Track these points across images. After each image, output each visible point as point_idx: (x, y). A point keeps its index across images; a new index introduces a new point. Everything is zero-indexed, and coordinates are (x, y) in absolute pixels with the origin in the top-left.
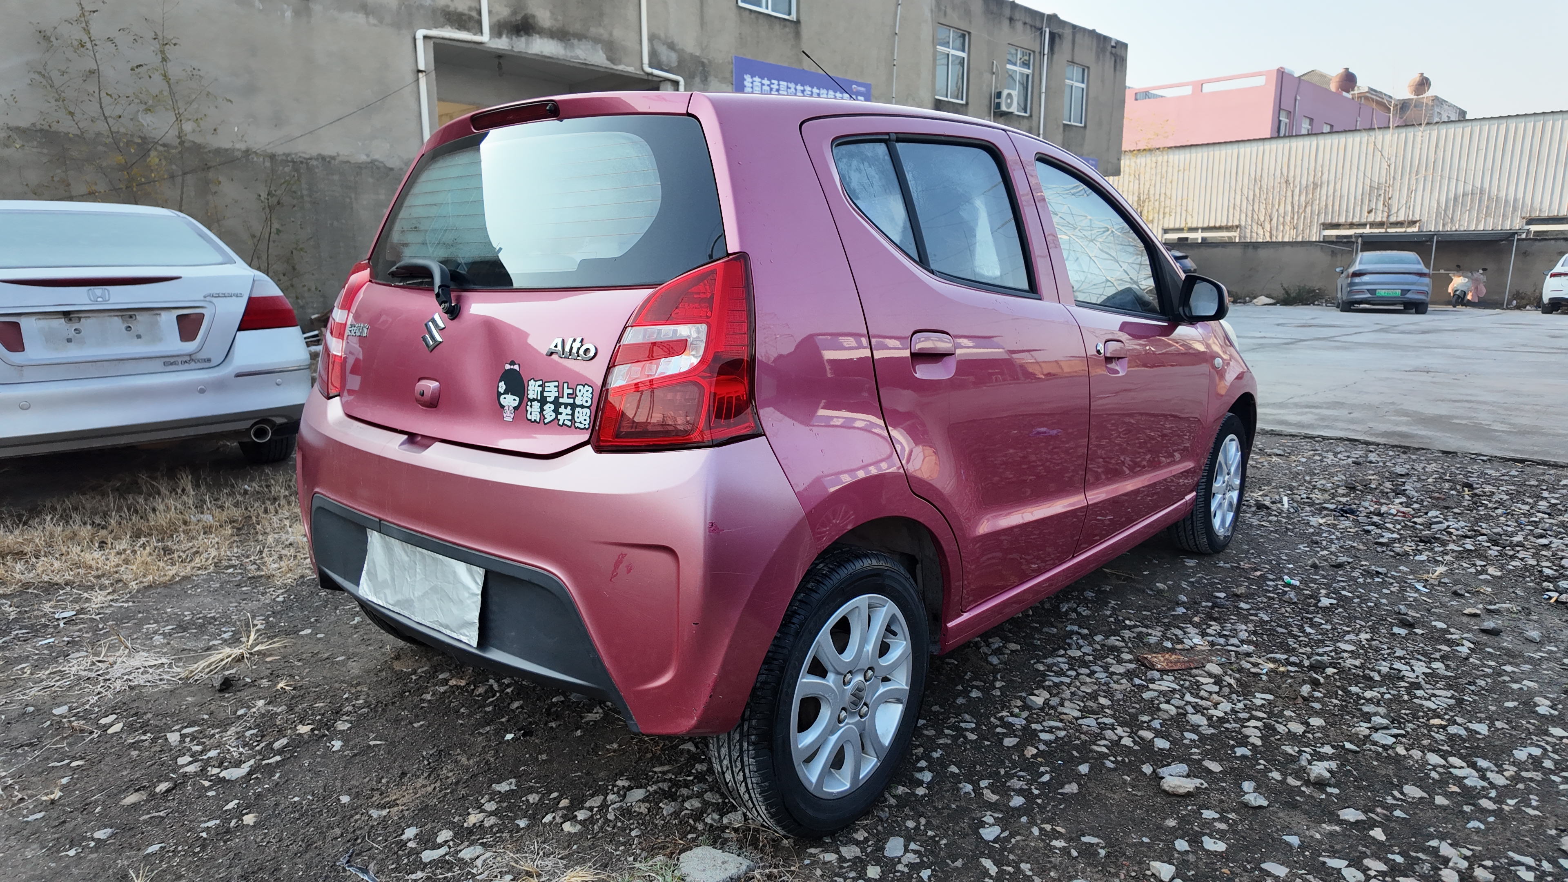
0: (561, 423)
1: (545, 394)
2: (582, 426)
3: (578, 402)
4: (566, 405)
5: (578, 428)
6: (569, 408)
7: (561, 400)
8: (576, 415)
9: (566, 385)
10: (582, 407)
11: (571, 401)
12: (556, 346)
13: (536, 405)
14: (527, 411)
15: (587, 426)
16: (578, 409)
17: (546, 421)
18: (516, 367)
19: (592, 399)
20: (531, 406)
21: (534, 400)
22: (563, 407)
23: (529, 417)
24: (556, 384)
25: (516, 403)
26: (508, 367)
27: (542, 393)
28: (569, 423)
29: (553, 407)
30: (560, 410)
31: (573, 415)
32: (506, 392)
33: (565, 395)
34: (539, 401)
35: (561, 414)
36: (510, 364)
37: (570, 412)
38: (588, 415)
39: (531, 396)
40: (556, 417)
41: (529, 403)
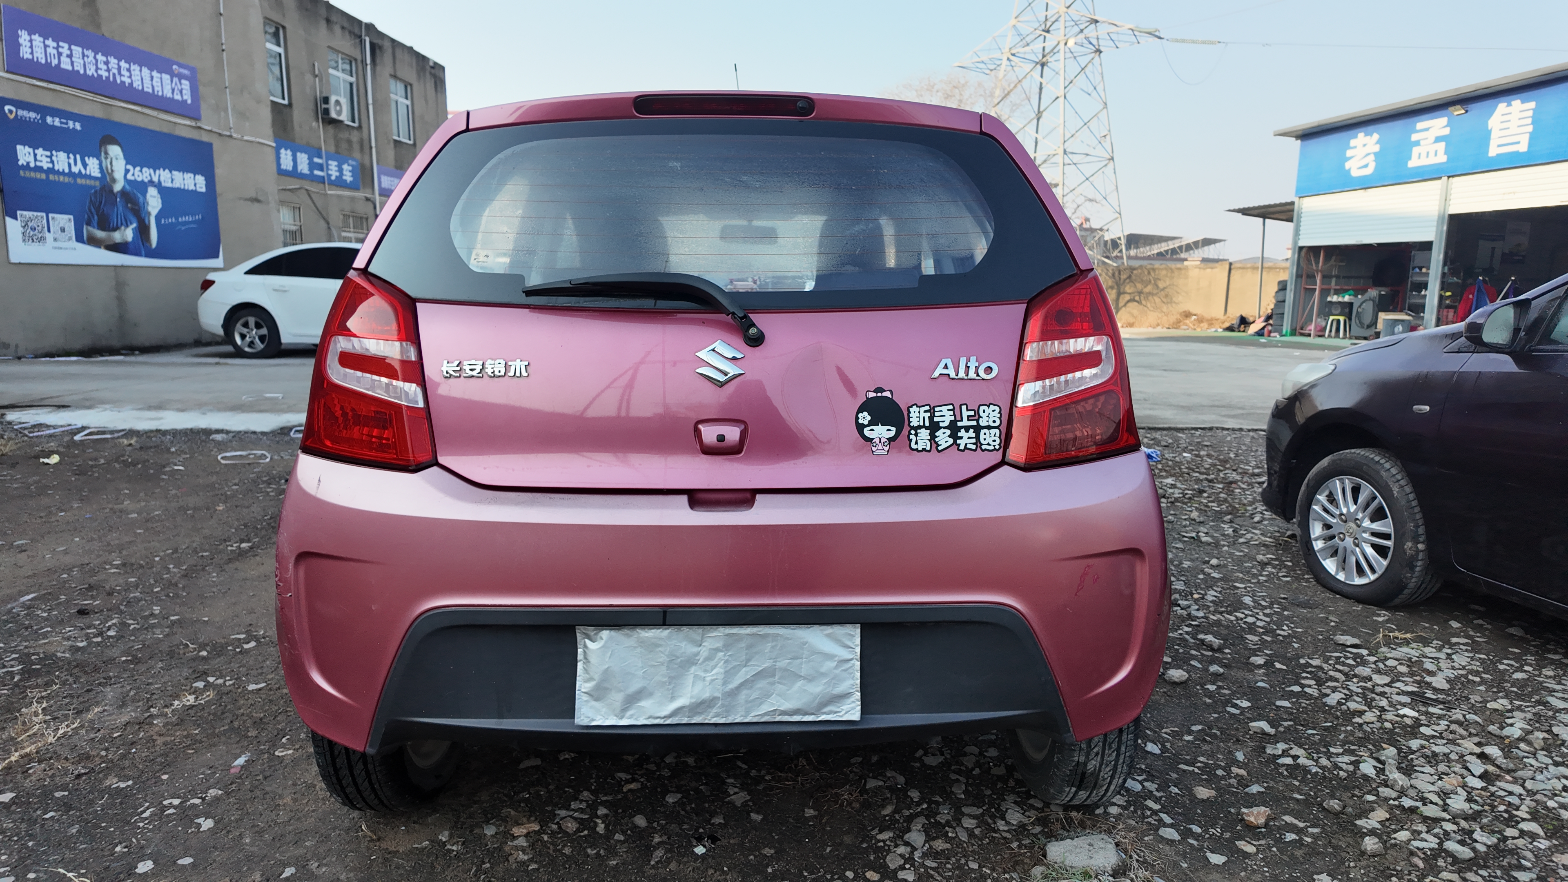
0: (962, 447)
1: (936, 419)
2: (991, 448)
3: (983, 422)
4: (967, 429)
5: (986, 450)
6: (971, 430)
7: (959, 424)
8: (982, 437)
9: (964, 408)
10: (989, 427)
11: (974, 423)
12: (946, 367)
13: (924, 434)
14: (910, 440)
15: (997, 447)
16: (983, 431)
17: (940, 448)
18: (887, 394)
19: (1000, 418)
20: (916, 435)
21: (919, 427)
22: (963, 430)
23: (914, 446)
24: (951, 407)
25: (892, 434)
26: (872, 395)
27: (931, 419)
28: (974, 447)
29: (948, 432)
30: (959, 434)
31: (977, 437)
32: (871, 423)
33: (965, 418)
34: (926, 428)
35: (961, 438)
36: (876, 391)
37: (974, 435)
38: (998, 435)
39: (914, 423)
40: (955, 442)
41: (913, 432)
